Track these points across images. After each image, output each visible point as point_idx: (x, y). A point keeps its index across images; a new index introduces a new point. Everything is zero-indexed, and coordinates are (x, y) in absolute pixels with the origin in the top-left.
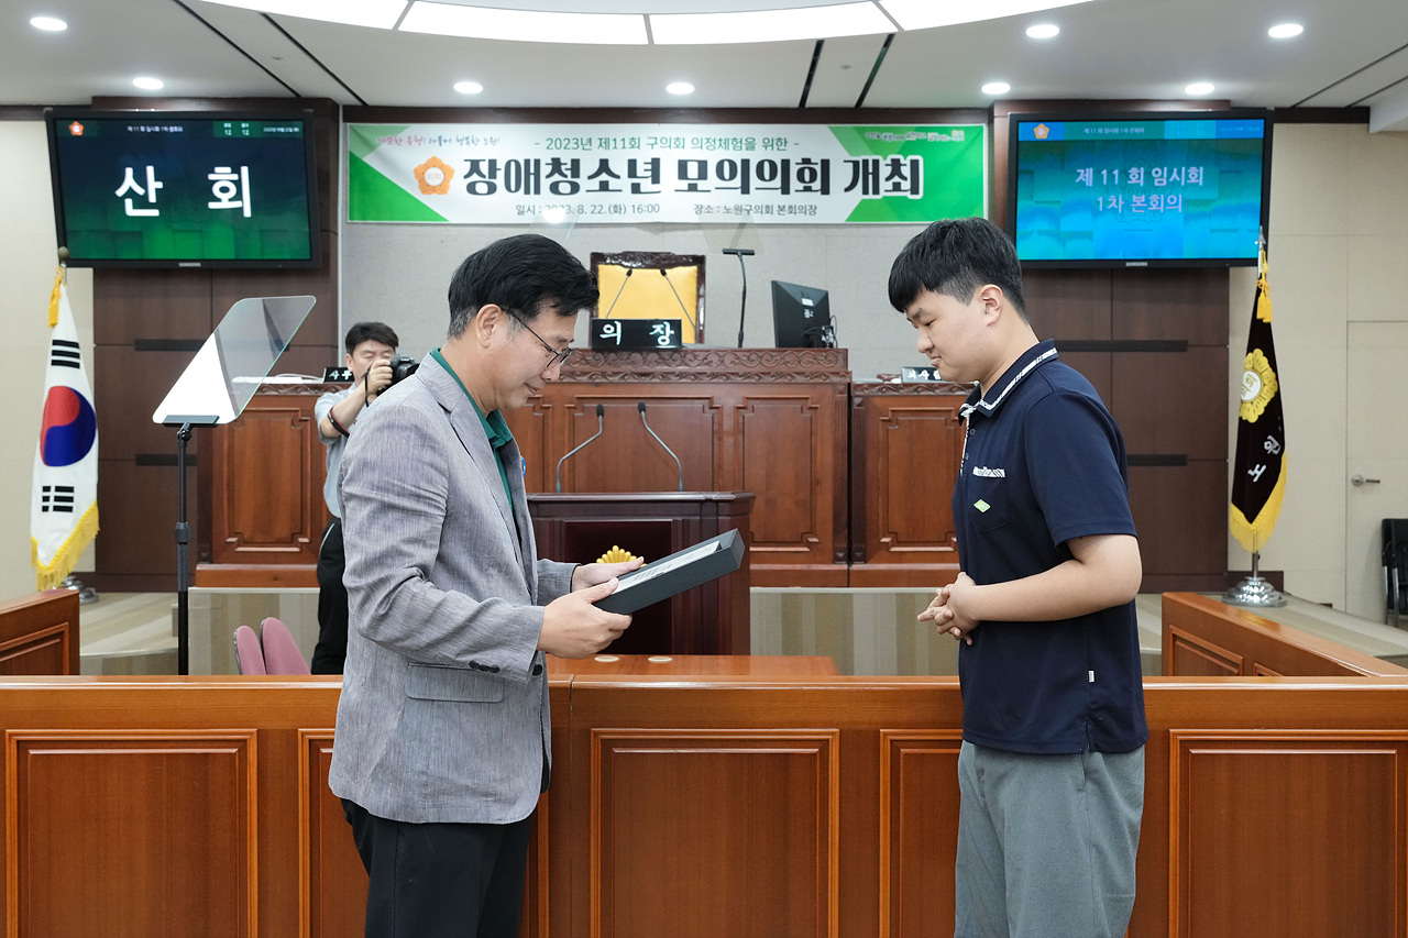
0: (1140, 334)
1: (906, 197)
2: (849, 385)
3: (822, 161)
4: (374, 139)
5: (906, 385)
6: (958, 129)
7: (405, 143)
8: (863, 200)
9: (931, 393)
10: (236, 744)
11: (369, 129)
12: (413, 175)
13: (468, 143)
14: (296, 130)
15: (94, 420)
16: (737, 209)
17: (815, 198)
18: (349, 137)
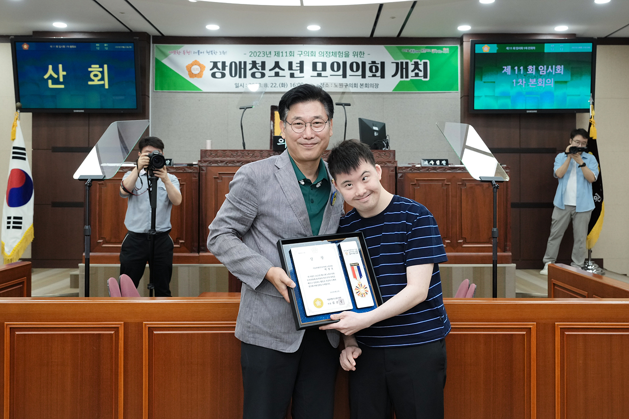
0: (534, 145)
1: (421, 80)
2: (396, 167)
3: (381, 62)
4: (167, 52)
5: (423, 168)
6: (446, 47)
7: (182, 54)
8: (401, 81)
9: (435, 171)
10: (113, 329)
11: (164, 47)
12: (186, 69)
13: (212, 54)
14: (130, 47)
15: (32, 185)
16: (340, 85)
17: (378, 80)
18: (155, 50)
